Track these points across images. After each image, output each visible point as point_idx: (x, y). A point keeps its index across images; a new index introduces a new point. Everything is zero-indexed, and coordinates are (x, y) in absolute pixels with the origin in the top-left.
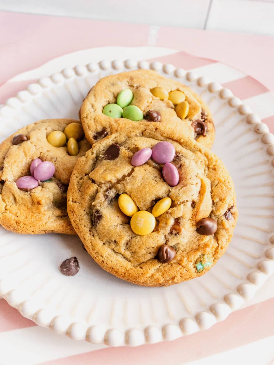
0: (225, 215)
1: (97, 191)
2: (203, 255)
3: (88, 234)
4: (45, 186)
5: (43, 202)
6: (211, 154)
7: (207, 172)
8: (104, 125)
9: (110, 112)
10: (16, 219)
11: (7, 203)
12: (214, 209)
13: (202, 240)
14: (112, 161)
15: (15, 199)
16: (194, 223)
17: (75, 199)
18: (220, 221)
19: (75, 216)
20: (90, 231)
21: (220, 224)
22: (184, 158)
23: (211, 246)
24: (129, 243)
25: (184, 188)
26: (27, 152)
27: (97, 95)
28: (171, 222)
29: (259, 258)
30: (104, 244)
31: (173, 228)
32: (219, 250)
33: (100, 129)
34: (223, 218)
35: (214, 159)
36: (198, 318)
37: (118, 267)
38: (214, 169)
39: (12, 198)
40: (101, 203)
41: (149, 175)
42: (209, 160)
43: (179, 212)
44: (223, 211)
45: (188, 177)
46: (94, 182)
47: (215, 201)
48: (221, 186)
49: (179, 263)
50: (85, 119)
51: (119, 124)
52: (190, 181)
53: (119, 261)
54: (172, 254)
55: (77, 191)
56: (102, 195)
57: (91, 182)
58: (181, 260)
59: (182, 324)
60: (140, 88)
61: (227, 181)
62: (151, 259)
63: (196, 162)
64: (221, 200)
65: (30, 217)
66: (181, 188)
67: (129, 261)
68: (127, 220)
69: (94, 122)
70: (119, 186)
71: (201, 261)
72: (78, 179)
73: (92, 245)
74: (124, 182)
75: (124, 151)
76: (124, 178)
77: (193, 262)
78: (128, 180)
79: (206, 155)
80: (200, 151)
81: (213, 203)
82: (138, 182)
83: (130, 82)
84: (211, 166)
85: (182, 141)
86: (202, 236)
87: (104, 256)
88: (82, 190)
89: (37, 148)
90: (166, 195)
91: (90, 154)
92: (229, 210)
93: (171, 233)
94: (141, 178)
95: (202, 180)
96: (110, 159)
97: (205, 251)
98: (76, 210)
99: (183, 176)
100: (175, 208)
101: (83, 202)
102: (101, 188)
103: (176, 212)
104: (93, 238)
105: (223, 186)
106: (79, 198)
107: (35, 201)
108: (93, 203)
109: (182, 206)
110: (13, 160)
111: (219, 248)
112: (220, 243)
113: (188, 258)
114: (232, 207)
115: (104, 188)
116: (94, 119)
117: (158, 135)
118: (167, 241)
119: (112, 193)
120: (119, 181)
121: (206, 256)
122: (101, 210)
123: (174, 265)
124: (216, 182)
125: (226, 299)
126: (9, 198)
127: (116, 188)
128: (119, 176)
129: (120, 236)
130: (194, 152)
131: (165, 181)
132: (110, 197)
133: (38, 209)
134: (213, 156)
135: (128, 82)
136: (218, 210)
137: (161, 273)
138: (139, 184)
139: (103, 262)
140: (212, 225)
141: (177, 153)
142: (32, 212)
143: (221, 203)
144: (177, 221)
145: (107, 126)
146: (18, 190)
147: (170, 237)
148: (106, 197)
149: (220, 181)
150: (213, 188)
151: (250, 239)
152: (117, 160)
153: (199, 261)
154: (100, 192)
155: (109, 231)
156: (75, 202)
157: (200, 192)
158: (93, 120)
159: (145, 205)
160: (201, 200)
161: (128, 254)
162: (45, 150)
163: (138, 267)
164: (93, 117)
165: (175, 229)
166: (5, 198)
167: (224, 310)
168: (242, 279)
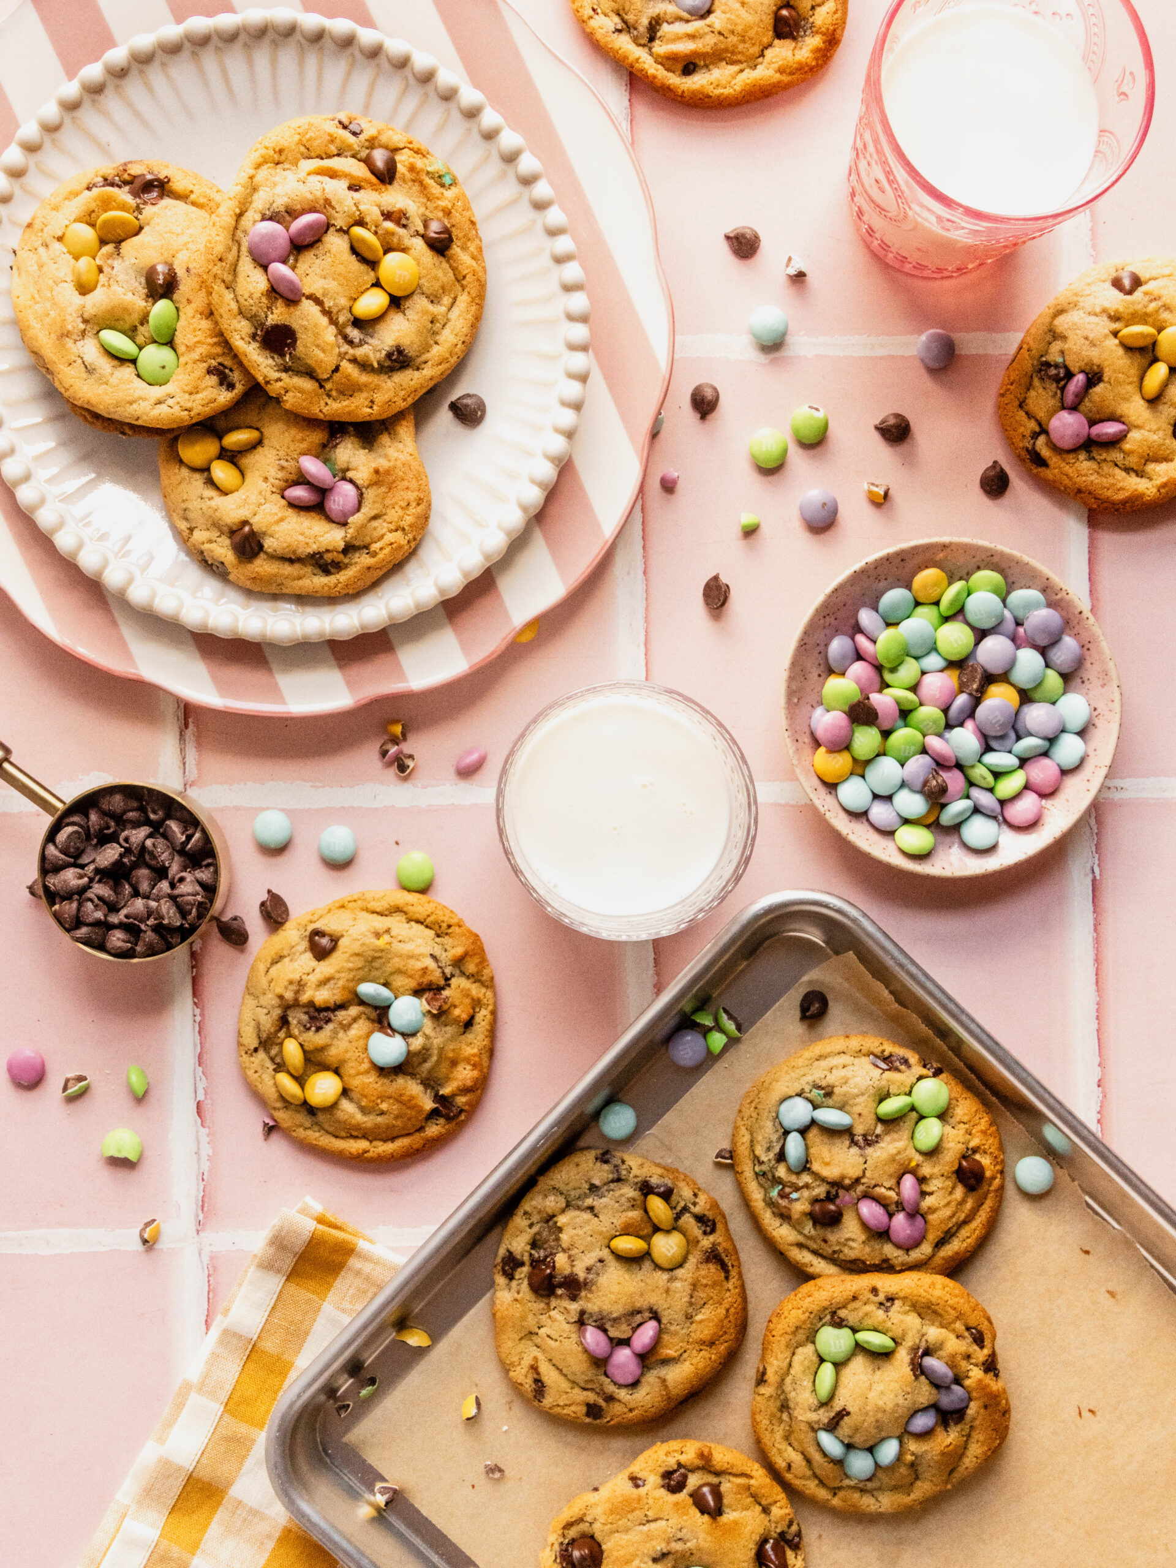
0: (355, 134)
1: (354, 361)
2: (428, 173)
3: (424, 372)
4: (344, 466)
5: (374, 465)
6: (255, 157)
7: (287, 166)
8: (204, 371)
9: (163, 367)
10: (414, 504)
11: (385, 530)
12: (349, 154)
13: (403, 174)
14: (298, 335)
15: (375, 518)
16: (383, 188)
17: (367, 403)
18: (367, 144)
19: (396, 399)
20: (418, 369)
21: (372, 143)
22: (274, 205)
23: (412, 160)
24: (432, 298)
25: (334, 203)
26: (276, 518)
27: (129, 399)
28: (389, 225)
29: (406, 78)
30: (436, 343)
31: (398, 222)
32: (415, 146)
33: (213, 380)
34: (362, 137)
35: (263, 151)
36: (527, 181)
37: (470, 316)
38: (281, 152)
39: (375, 523)
40: (375, 351)
41: (315, 268)
42: (265, 162)
43: (373, 213)
44: (352, 139)
45: (310, 197)
46: (337, 369)
47: (335, 152)
48: (308, 140)
49: (448, 213)
50: (192, 414)
51: (198, 342)
52: (319, 194)
53: (460, 316)
54: (435, 226)
55: (352, 399)
56: (361, 349)
57: (338, 374)
58: (443, 210)
59: (540, 206)
60: (86, 316)
61: (300, 130)
62: (448, 261)
63: (275, 184)
64: (332, 141)
65: (406, 483)
66: (333, 208)
67: (455, 299)
68: (396, 302)
69: (197, 392)
70: (342, 319)
71: (440, 177)
72: (329, 402)
73: (440, 364)
74: (335, 310)
75: (277, 315)
76: (327, 313)
77: (442, 190)
78: (331, 304)
79: (258, 166)
80: (251, 178)
81: (339, 155)
82: (331, 285)
83: (75, 337)
84: (276, 157)
85: (238, 211)
86: (398, 175)
87: (455, 341)
88: (349, 390)
89: (263, 501)
90: (346, 237)
91: (280, 384)
92: (345, 127)
93: (404, 226)
94: (323, 281)
95: (309, 174)
96: (294, 339)
97: (422, 170)
98: (386, 397)
99: (306, 207)
100: (368, 219)
101: (372, 386)
102: (346, 353)
103: (374, 217)
104: (430, 363)
105: (308, 136)
106: (365, 395)
107: (375, 478)
108: (376, 365)
109: (361, 207)
110: (301, 538)
111: (411, 146)
112: (401, 145)
113: (438, 199)
114: (340, 122)
115: (345, 348)
116: (191, 394)
117: (231, 257)
118: (417, 233)
119: (354, 333)
120: (333, 322)
121: (429, 169)
122: (387, 348)
123: (453, 221)
124: (302, 149)
125: (490, 136)
126: (375, 529)
127: (344, 326)
128: (324, 321)
129: (425, 312)
130: (255, 189)
131: (319, 240)
132: (362, 337)
133: (388, 472)
134: (257, 154)
135: (75, 341)
136: (350, 147)
137: (469, 244)
138: (335, 283)
139: (464, 342)
140: (379, 158)
141: (264, 218)
142: (394, 481)
143: (338, 141)
144: (388, 216)
145: (205, 365)
146: (363, 510)
147: (412, 229)
148: (362, 343)
149: (300, 142)
150: (313, 154)
151: (370, 95)
152: (295, 326)
153: (439, 178)
154: (354, 356)
155: (419, 332)
156: (372, 402)
157: (331, 177)
158: (193, 397)
159: (368, 273)
160: (346, 175)
161: (446, 300)
162: (265, 485)
163: (464, 282)
164: (187, 396)
165: (400, 219)
166: (376, 534)
167: (509, 139)
168: (448, 111)
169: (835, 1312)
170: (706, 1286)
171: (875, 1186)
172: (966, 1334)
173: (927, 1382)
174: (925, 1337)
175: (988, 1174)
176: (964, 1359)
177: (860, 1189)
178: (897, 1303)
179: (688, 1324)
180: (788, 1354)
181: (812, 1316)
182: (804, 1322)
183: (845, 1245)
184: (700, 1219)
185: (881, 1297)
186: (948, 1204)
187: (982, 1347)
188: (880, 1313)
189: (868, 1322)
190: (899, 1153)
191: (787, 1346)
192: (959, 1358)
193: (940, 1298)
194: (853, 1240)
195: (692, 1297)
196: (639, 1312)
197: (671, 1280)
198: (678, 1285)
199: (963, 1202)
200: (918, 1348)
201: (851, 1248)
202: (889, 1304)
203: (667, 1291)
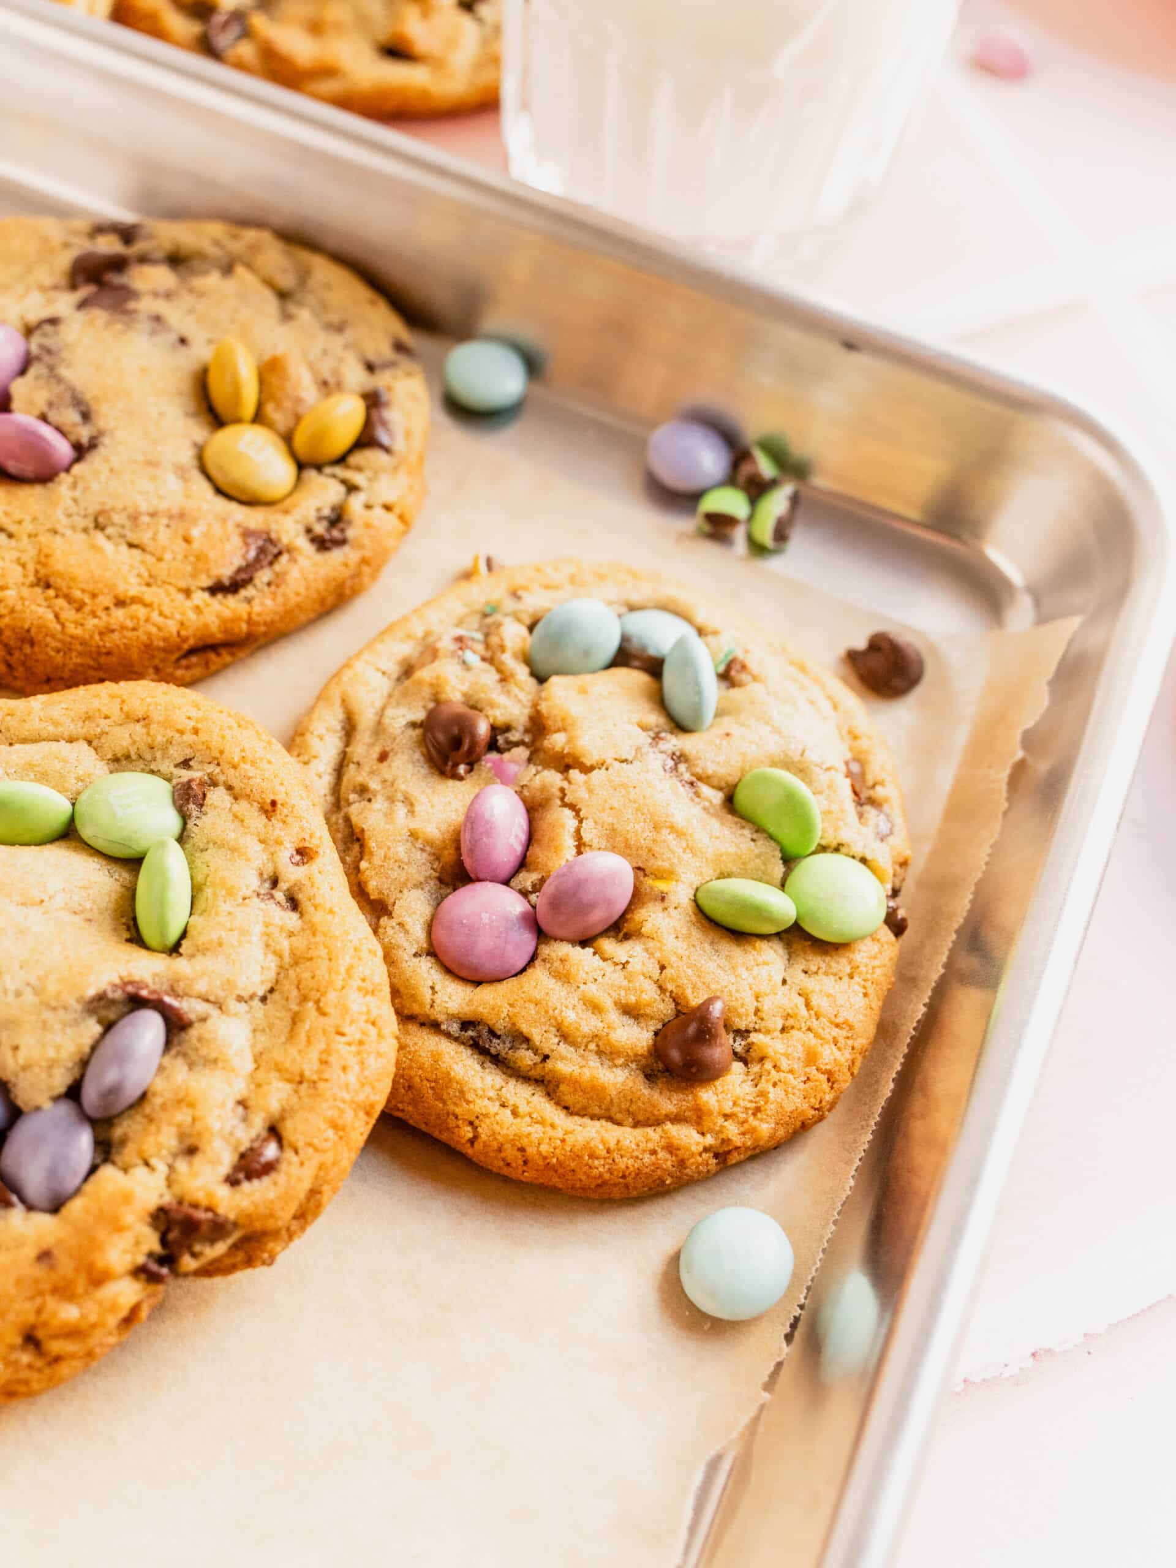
169: (215, 784)
170: (187, 540)
171: (572, 807)
172: (259, 1124)
173: (86, 1042)
174: (214, 1012)
175: (707, 1096)
176: (181, 1136)
177: (552, 778)
178: (292, 919)
179: (82, 523)
180: (70, 727)
181: (189, 738)
182: (166, 724)
183: (391, 800)
184: (337, 518)
185: (292, 874)
186: (595, 1008)
187: (232, 1181)
188: (250, 881)
189: (215, 861)
190: (679, 833)
191: (88, 718)
192: (183, 1116)
193: (345, 1010)
194: (412, 812)
195: (153, 515)
196: (86, 416)
197: (181, 472)
198: (172, 482)
199: (607, 1053)
200: (177, 996)
201: (389, 816)
202: (280, 895)
203: (151, 464)
